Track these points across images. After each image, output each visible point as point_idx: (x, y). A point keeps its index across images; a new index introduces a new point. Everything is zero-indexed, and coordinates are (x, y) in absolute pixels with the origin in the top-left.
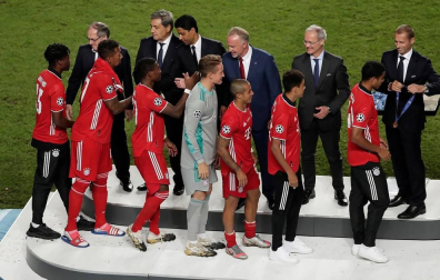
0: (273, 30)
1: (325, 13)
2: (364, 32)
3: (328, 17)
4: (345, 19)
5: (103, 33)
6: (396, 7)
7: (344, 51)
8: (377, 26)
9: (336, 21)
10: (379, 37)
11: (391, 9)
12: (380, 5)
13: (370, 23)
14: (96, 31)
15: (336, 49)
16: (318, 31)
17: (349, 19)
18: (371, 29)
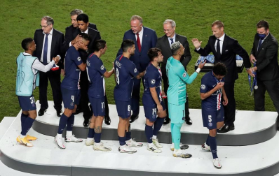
0: (146, 22)
1: (176, 12)
2: (199, 23)
3: (178, 14)
4: (189, 15)
5: (50, 23)
6: (219, 8)
7: (188, 34)
8: (208, 20)
9: (183, 17)
10: (208, 26)
11: (215, 10)
12: (209, 7)
13: (203, 18)
14: (46, 21)
15: (183, 33)
16: (171, 22)
17: (190, 16)
18: (204, 21)
